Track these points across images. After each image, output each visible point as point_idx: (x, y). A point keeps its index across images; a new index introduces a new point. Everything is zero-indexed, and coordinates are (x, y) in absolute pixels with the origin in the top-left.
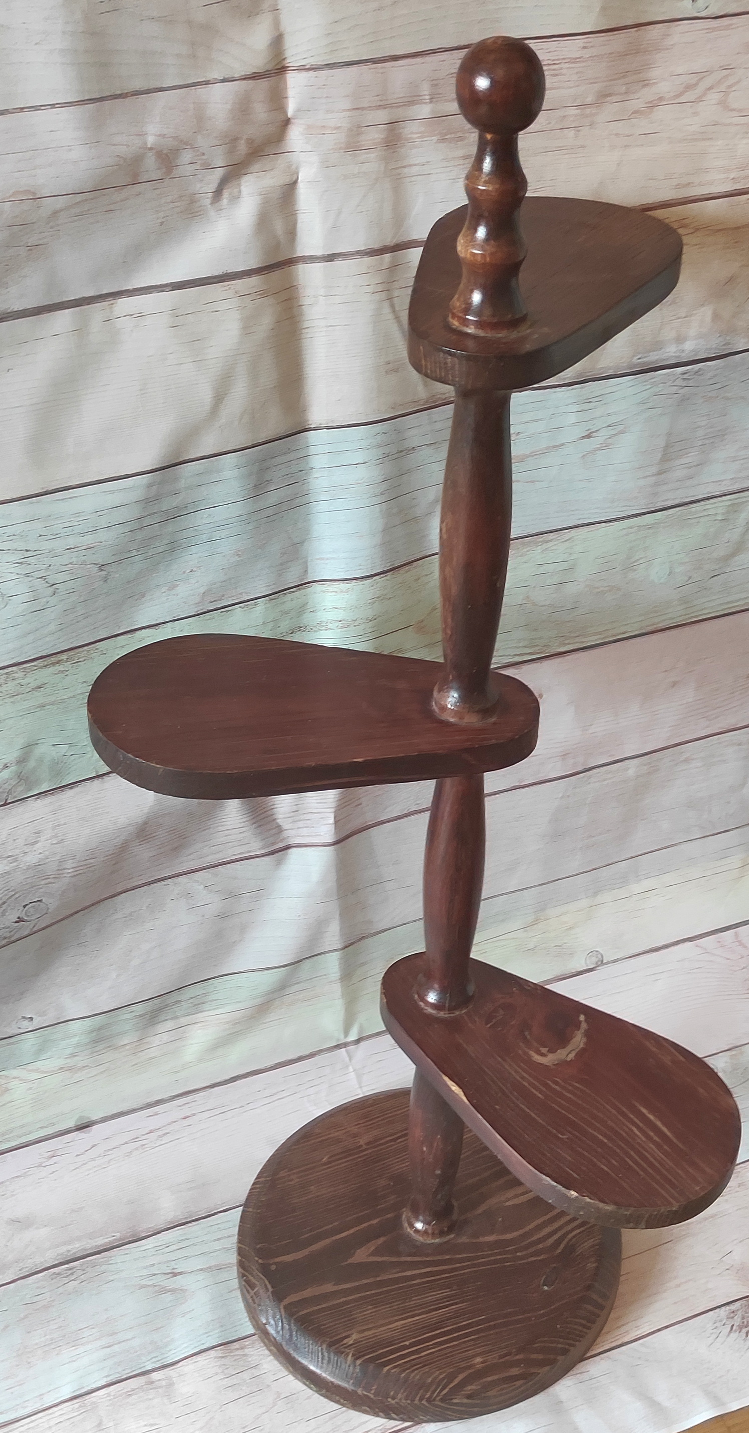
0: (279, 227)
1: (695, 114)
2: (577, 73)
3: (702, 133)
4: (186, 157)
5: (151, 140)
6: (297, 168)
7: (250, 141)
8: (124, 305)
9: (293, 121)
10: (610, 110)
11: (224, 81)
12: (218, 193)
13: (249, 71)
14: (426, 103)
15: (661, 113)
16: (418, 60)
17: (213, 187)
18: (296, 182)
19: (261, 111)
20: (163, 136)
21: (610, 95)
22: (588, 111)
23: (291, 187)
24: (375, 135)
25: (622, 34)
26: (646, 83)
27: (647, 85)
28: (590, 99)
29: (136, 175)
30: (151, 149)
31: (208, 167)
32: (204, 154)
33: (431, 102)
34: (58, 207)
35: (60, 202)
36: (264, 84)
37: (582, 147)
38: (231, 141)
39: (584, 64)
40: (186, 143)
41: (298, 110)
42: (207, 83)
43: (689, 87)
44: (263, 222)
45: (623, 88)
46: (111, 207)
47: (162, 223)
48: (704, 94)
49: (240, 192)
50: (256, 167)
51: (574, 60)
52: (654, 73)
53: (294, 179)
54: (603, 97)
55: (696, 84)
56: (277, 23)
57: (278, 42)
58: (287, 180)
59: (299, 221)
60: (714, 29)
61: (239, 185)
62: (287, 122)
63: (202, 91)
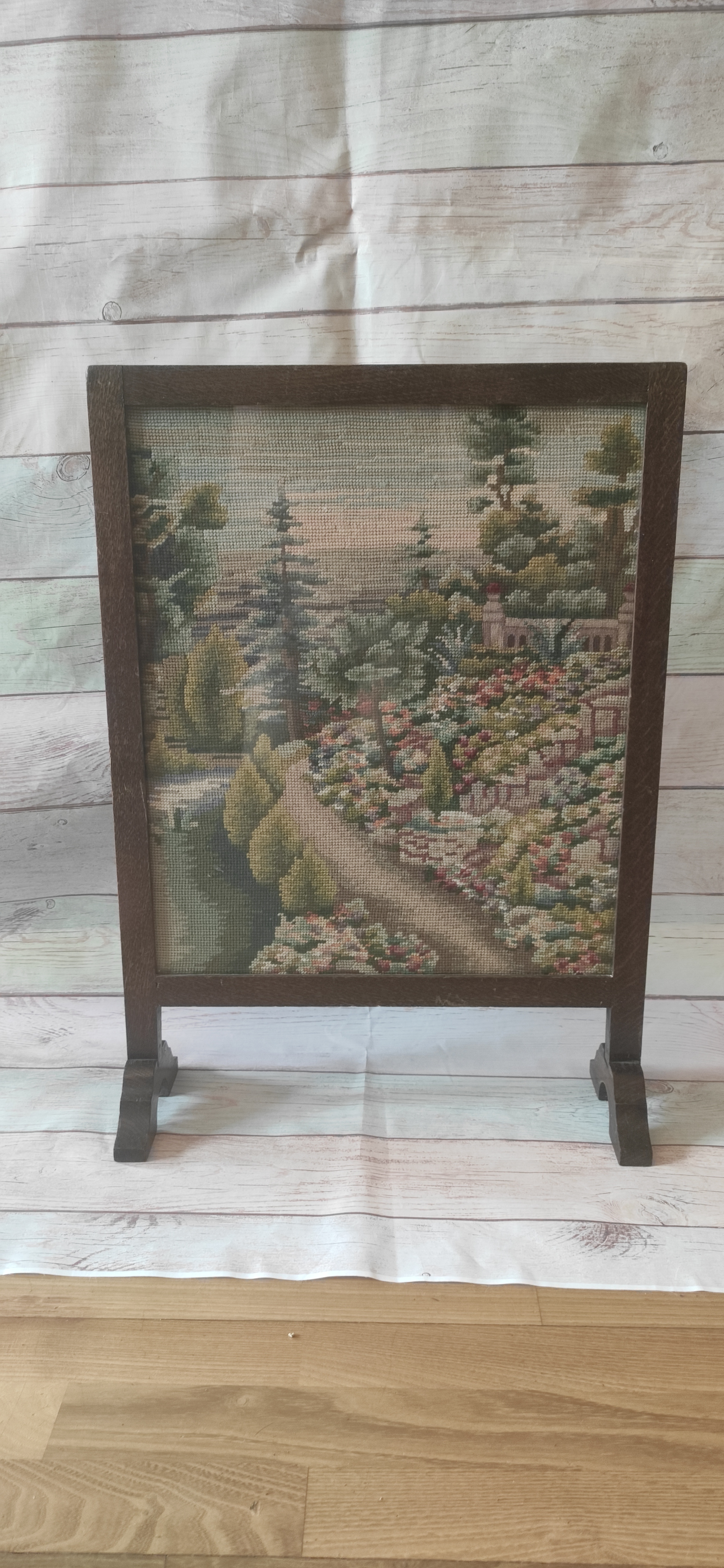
0: (342, 285)
1: (662, 237)
2: (563, 195)
3: (667, 251)
4: (279, 225)
5: (255, 209)
6: (357, 245)
7: (323, 220)
8: (233, 325)
9: (354, 211)
10: (590, 226)
11: (307, 177)
12: (300, 255)
13: (325, 172)
14: (448, 205)
15: (631, 233)
16: (443, 174)
17: (297, 249)
18: (354, 255)
19: (331, 200)
20: (263, 207)
21: (590, 215)
22: (573, 225)
23: (351, 258)
24: (409, 224)
25: (598, 170)
26: (619, 209)
27: (620, 211)
28: (574, 216)
29: (245, 233)
30: (255, 215)
31: (294, 234)
32: (291, 224)
33: (452, 205)
34: (193, 247)
35: (194, 244)
36: (334, 183)
37: (569, 251)
38: (311, 218)
39: (568, 189)
40: (279, 215)
41: (358, 203)
42: (296, 177)
43: (654, 216)
44: (330, 277)
45: (601, 211)
46: (228, 253)
47: (261, 271)
48: (668, 223)
49: (316, 256)
50: (327, 241)
51: (560, 185)
52: (627, 203)
53: (354, 252)
54: (585, 215)
55: (660, 214)
56: (346, 144)
57: (345, 157)
58: (349, 251)
59: (357, 283)
60: (672, 173)
61: (316, 252)
62: (350, 212)
63: (292, 182)
